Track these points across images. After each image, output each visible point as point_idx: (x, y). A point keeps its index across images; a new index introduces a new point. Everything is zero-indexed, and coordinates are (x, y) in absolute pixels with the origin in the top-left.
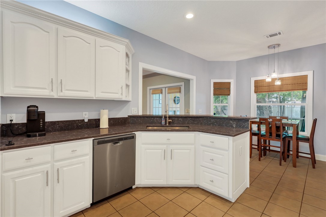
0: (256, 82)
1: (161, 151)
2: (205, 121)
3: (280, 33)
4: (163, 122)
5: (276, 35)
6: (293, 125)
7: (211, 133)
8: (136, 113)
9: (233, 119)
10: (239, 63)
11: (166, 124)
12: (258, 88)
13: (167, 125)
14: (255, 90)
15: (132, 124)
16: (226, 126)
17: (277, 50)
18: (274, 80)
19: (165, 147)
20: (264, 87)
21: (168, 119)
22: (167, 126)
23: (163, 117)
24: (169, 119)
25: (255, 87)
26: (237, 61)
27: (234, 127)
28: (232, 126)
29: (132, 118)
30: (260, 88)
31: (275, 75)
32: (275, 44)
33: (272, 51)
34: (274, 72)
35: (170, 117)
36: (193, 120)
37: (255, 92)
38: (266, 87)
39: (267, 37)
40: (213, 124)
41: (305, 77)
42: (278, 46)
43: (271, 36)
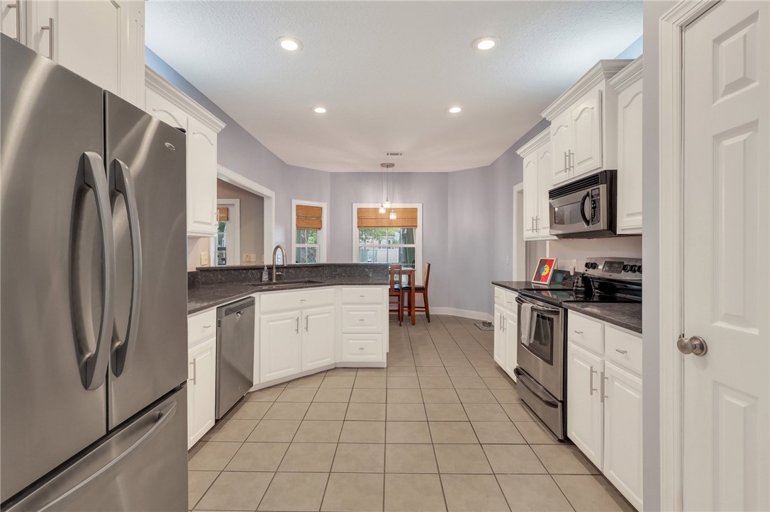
0: (359, 210)
1: (290, 321)
3: (401, 154)
4: (265, 277)
5: (398, 154)
6: (413, 272)
7: (359, 284)
8: (206, 263)
9: (369, 266)
10: (334, 176)
11: (271, 279)
12: (362, 220)
13: (274, 281)
14: (358, 223)
15: (203, 284)
16: (359, 276)
17: (390, 170)
18: (389, 211)
19: (296, 313)
20: (371, 220)
21: (274, 270)
22: (275, 284)
23: (266, 268)
24: (277, 272)
25: (358, 218)
26: (332, 173)
27: (371, 276)
28: (368, 276)
29: (204, 273)
30: (365, 220)
31: (387, 205)
32: (388, 163)
33: (385, 170)
34: (387, 201)
35: (278, 268)
36: (310, 272)
37: (358, 227)
38: (373, 220)
39: (388, 154)
40: (340, 275)
41: (415, 210)
42: (392, 165)
43: (391, 154)
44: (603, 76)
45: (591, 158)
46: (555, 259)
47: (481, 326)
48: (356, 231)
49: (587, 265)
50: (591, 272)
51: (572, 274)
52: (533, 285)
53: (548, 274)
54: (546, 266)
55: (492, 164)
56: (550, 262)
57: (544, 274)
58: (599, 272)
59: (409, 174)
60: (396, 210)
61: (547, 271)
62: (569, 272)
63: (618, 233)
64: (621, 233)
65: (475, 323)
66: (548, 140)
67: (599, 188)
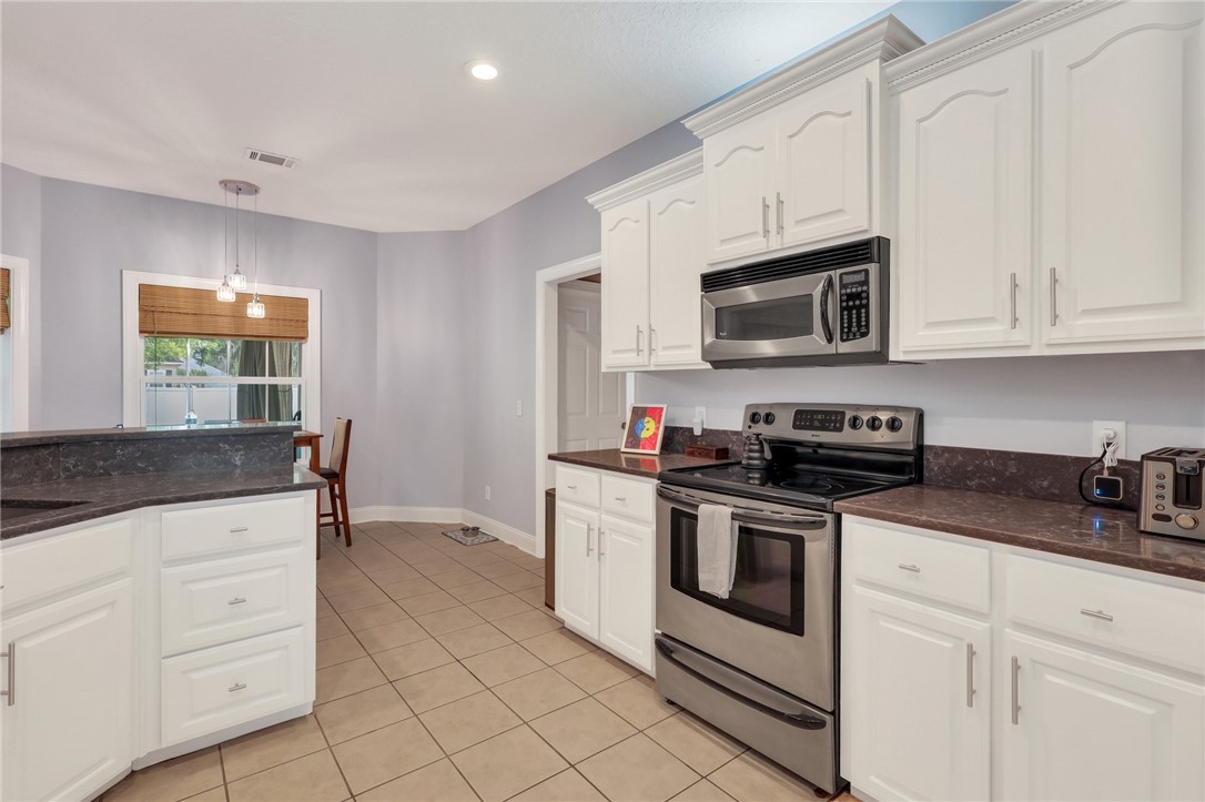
0: (146, 291)
2: (72, 461)
3: (290, 164)
5: (279, 161)
6: (314, 440)
9: (233, 436)
12: (156, 315)
14: (142, 322)
17: (245, 202)
18: (243, 299)
20: (181, 317)
25: (142, 309)
27: (238, 463)
28: (229, 463)
30: (165, 316)
31: (239, 284)
32: (241, 182)
34: (237, 272)
37: (141, 332)
38: (188, 317)
39: (253, 155)
40: (125, 468)
41: (302, 304)
42: (253, 190)
43: (265, 158)
44: (879, 53)
45: (840, 211)
46: (665, 406)
47: (460, 536)
48: (135, 345)
49: (754, 418)
50: (762, 429)
51: (698, 432)
52: (623, 456)
53: (655, 435)
54: (647, 419)
55: (475, 228)
56: (655, 413)
57: (645, 434)
58: (783, 429)
59: (286, 223)
60: (263, 299)
61: (649, 428)
62: (691, 430)
63: (891, 359)
64: (902, 358)
65: (444, 531)
66: (699, 170)
67: (867, 271)
